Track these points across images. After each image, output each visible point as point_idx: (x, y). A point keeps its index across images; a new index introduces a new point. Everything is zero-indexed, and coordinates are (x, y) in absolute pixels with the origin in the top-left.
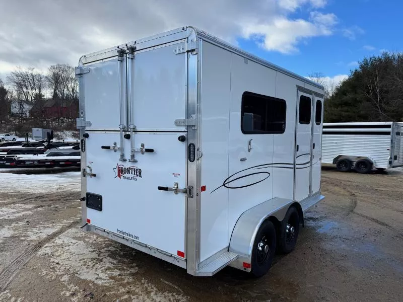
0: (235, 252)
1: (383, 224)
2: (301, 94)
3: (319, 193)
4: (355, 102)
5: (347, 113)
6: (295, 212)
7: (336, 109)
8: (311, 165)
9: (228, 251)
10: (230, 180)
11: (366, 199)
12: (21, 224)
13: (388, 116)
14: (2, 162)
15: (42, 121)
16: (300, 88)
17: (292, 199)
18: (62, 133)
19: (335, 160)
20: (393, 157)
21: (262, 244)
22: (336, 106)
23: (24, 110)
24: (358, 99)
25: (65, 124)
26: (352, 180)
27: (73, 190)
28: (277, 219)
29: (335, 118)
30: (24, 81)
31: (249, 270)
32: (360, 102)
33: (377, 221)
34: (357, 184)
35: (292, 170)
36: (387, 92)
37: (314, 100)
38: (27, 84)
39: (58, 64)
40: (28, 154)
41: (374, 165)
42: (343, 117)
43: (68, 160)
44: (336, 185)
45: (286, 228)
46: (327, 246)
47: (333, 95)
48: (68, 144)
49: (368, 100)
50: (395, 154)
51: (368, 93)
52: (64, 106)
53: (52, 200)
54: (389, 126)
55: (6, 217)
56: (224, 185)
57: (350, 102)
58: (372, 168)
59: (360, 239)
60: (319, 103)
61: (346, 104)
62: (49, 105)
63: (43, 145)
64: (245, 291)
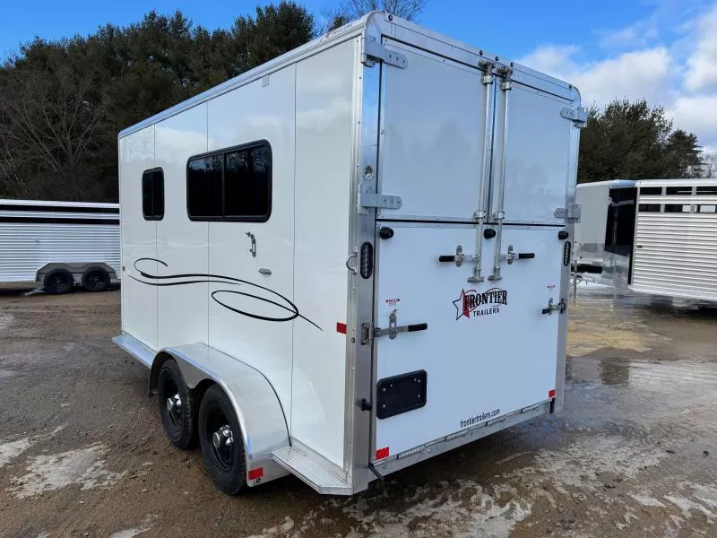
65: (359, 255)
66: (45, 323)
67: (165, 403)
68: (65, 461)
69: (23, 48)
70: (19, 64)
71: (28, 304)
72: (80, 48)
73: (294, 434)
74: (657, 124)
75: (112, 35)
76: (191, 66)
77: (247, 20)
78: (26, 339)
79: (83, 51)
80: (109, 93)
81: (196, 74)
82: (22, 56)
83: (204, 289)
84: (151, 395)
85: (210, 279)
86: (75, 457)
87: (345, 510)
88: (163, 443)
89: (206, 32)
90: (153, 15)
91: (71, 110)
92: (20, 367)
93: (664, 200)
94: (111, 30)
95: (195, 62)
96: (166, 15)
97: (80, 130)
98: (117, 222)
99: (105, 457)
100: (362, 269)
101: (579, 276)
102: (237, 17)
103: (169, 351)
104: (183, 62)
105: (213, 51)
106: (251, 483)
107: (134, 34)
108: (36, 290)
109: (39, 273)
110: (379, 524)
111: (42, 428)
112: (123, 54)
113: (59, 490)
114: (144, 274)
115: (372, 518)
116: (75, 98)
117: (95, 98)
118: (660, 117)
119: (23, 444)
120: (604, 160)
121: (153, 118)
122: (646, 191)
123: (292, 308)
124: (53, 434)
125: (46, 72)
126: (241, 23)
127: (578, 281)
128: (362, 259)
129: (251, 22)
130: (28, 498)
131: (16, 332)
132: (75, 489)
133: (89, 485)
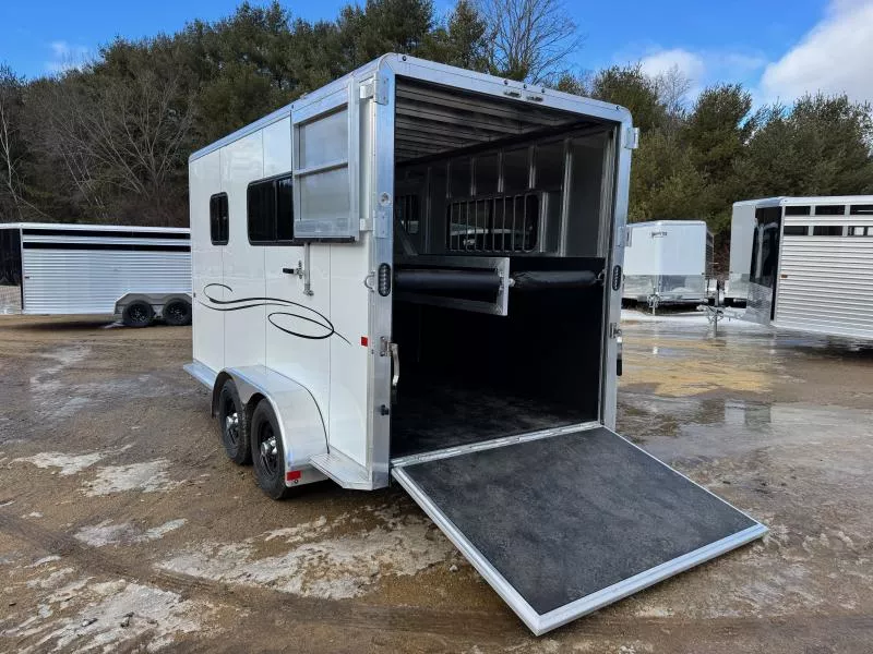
65: (377, 274)
66: (122, 356)
67: (224, 421)
68: (131, 471)
69: (103, 50)
70: (99, 69)
71: (106, 338)
72: (165, 48)
73: (331, 442)
74: (861, 125)
75: (201, 32)
76: (289, 66)
77: (355, 9)
78: (103, 370)
79: (169, 52)
80: (196, 101)
81: (296, 76)
82: (103, 60)
83: (262, 311)
84: (213, 415)
85: (269, 301)
86: (139, 469)
87: (376, 513)
88: (223, 460)
89: (307, 25)
90: (246, 7)
91: (154, 123)
92: (94, 396)
93: (812, 221)
94: (200, 26)
95: (295, 62)
96: (261, 7)
97: (163, 145)
98: (187, 249)
99: (168, 469)
100: (380, 287)
101: (718, 312)
102: (344, 6)
103: (227, 371)
104: (281, 62)
105: (315, 47)
106: (289, 484)
107: (225, 31)
108: (115, 324)
109: (118, 304)
110: (404, 524)
111: (113, 446)
112: (214, 54)
113: (123, 492)
114: (212, 300)
115: (398, 519)
116: (157, 108)
117: (181, 107)
118: (866, 115)
119: (95, 457)
120: (786, 171)
121: (246, 129)
122: (792, 211)
123: (329, 326)
124: (123, 450)
125: (128, 78)
126: (348, 13)
127: (719, 318)
128: (380, 278)
129: (359, 12)
130: (96, 497)
131: (93, 364)
132: (138, 492)
133: (150, 489)
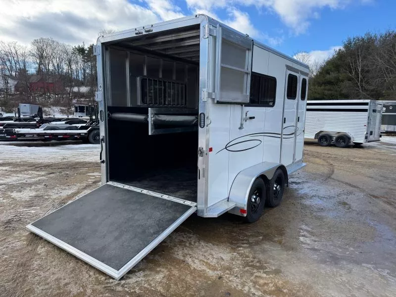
0: (233, 201)
1: (354, 187)
2: (289, 72)
3: (302, 161)
4: (338, 81)
5: (330, 92)
6: (281, 173)
7: (319, 87)
8: (295, 136)
9: (228, 201)
10: (231, 144)
11: (342, 168)
12: (40, 187)
13: (368, 95)
14: (3, 135)
15: (28, 97)
16: (288, 68)
17: (279, 162)
18: (50, 109)
19: (317, 135)
20: (369, 133)
21: (254, 197)
22: (320, 84)
23: (9, 85)
24: (341, 78)
25: (52, 100)
26: (331, 153)
27: (77, 161)
28: (266, 177)
29: (318, 96)
30: (7, 56)
31: (245, 215)
32: (342, 81)
33: (350, 185)
34: (335, 156)
35: (279, 139)
36: (368, 71)
37: (300, 78)
38: (10, 58)
39: (42, 38)
40: (23, 128)
41: (352, 140)
42: (326, 95)
43: (66, 134)
44: (316, 157)
45: (273, 186)
46: (307, 202)
47: (317, 74)
48: (59, 120)
49: (350, 79)
50: (371, 130)
51: (351, 72)
52: (50, 82)
53: (61, 168)
54: (366, 104)
55: (24, 181)
56: (226, 148)
57: (333, 81)
58: (350, 142)
59: (334, 197)
60: (304, 81)
61: (330, 83)
62: (34, 80)
63: (35, 120)
64: (242, 231)
